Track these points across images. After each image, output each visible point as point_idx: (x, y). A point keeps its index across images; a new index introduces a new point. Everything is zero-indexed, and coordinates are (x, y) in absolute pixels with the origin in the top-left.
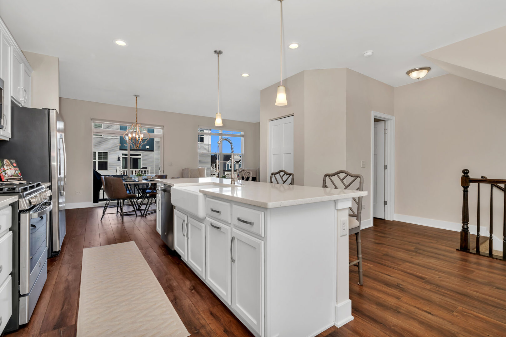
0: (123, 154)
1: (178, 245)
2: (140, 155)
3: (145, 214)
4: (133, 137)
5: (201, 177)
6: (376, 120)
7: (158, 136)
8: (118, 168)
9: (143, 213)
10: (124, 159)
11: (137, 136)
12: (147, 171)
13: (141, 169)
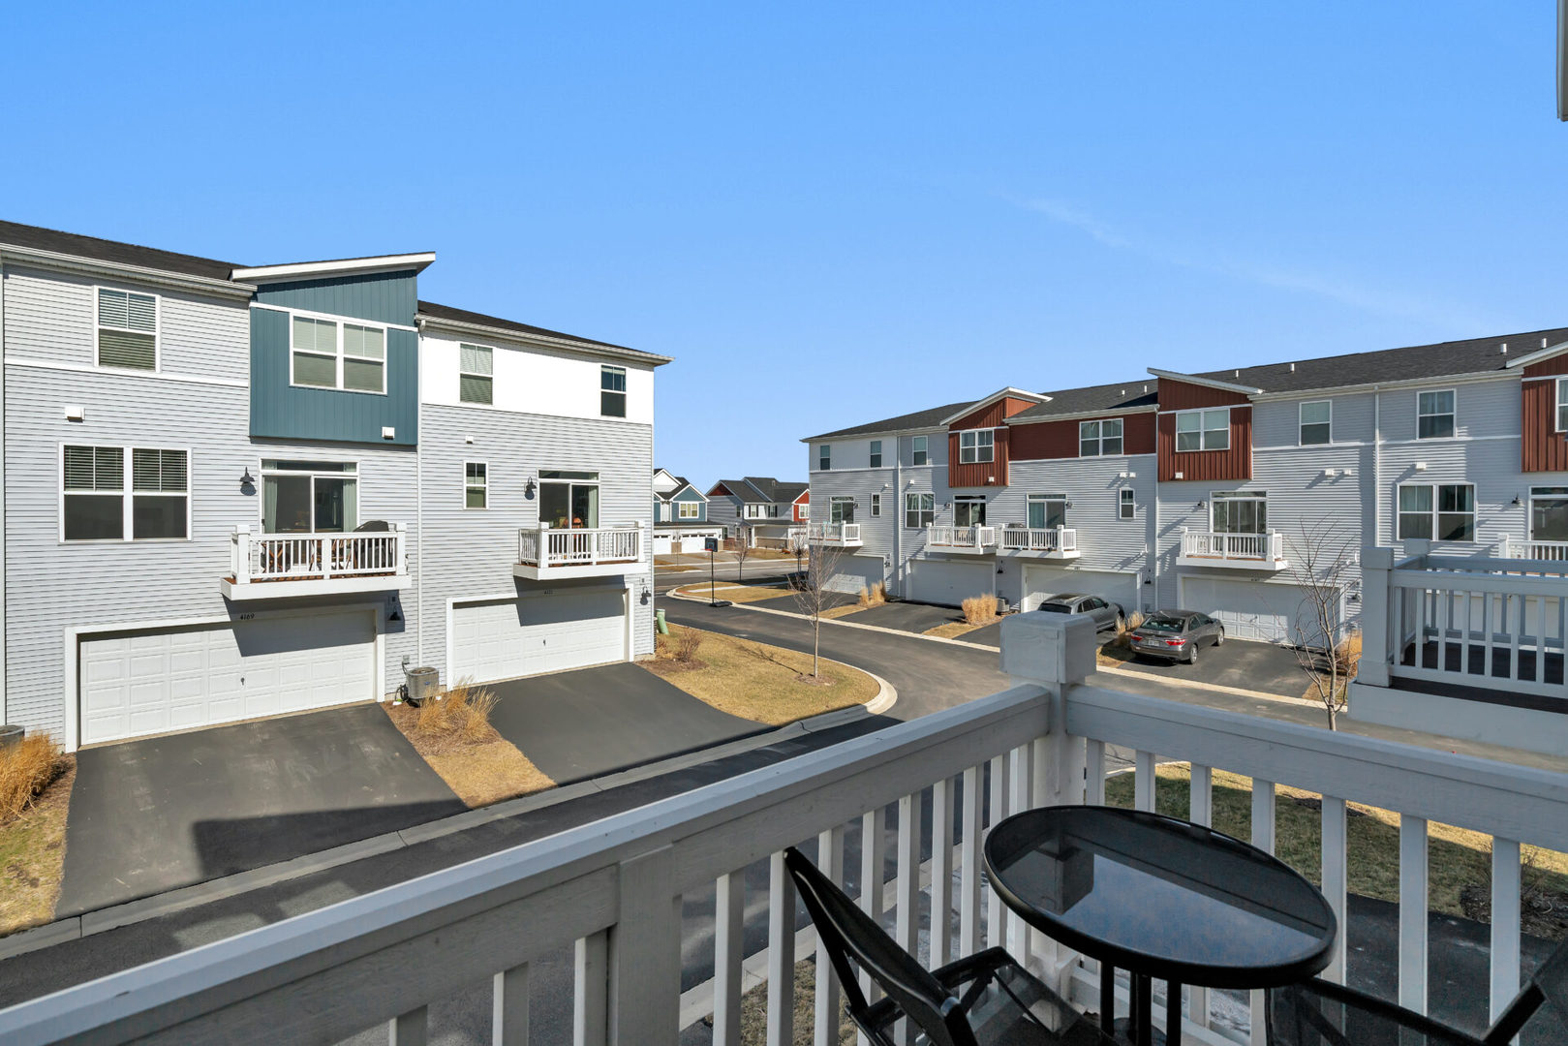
10: (274, 487)
12: (390, 539)
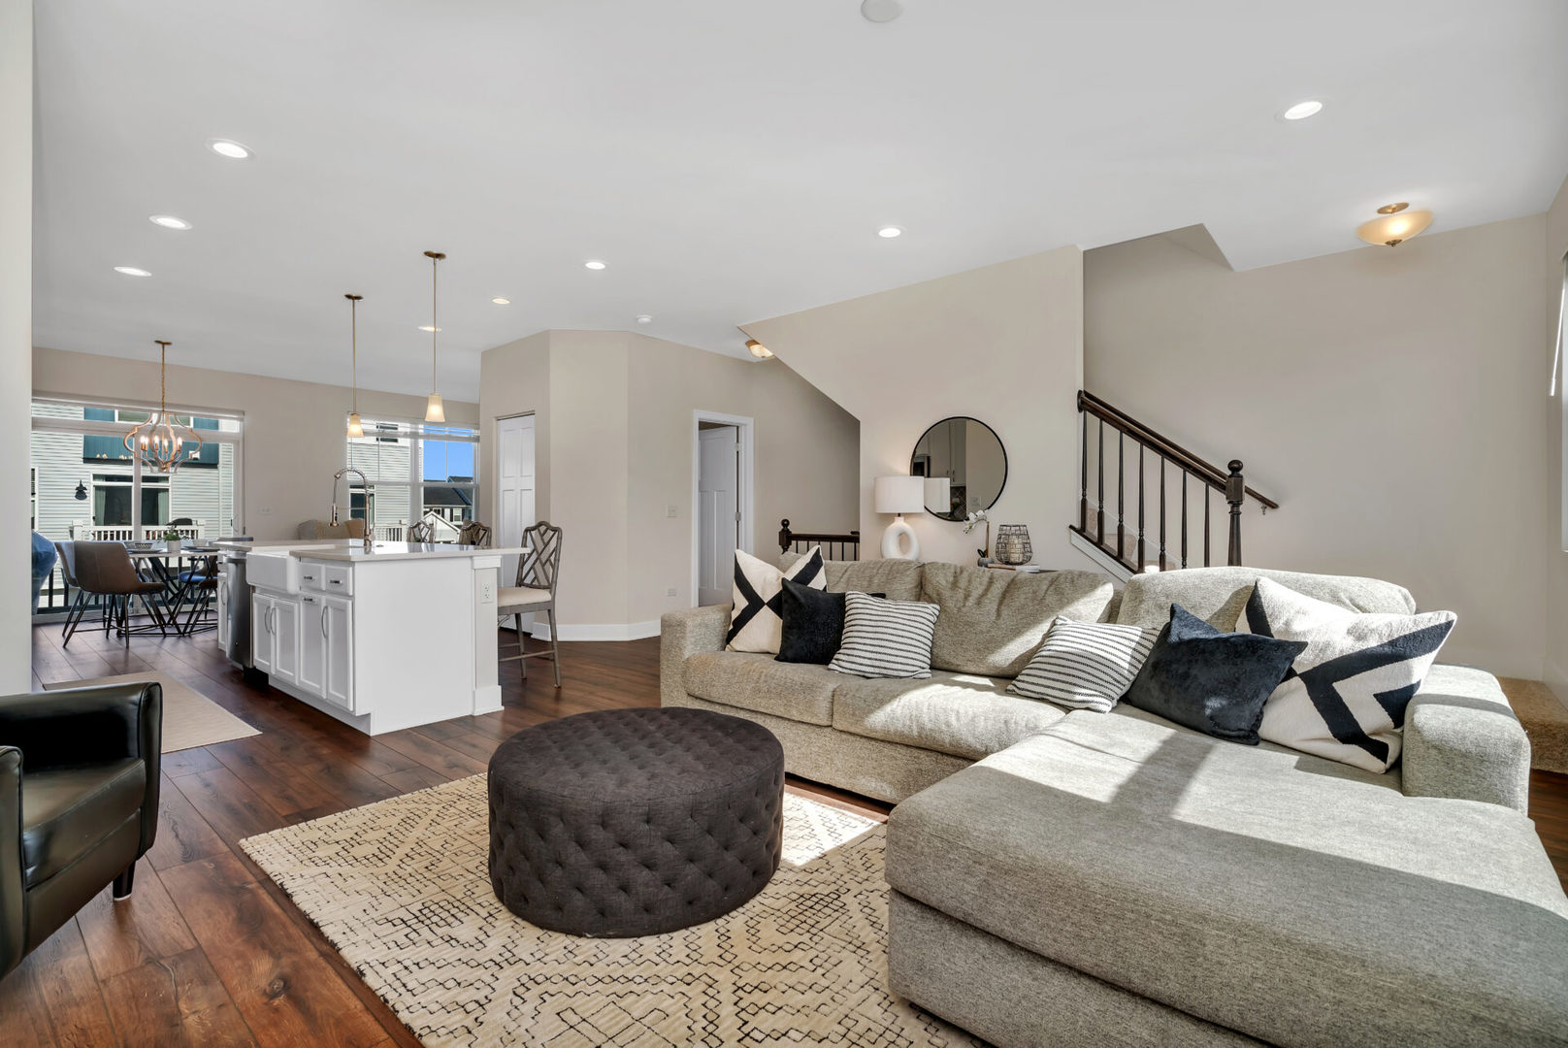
0: (96, 477)
1: (260, 656)
2: (166, 479)
3: (188, 630)
4: (151, 445)
5: (351, 537)
6: (704, 426)
7: (228, 438)
8: (77, 522)
9: (182, 630)
11: (166, 443)
13: (169, 524)
